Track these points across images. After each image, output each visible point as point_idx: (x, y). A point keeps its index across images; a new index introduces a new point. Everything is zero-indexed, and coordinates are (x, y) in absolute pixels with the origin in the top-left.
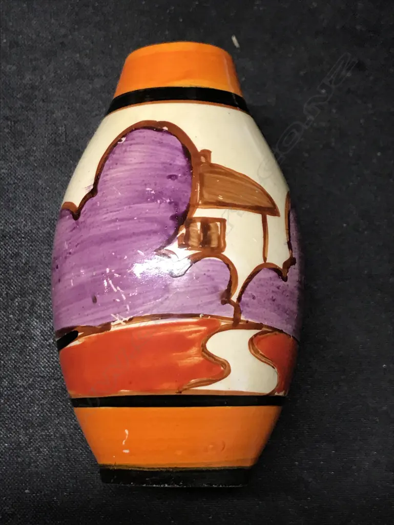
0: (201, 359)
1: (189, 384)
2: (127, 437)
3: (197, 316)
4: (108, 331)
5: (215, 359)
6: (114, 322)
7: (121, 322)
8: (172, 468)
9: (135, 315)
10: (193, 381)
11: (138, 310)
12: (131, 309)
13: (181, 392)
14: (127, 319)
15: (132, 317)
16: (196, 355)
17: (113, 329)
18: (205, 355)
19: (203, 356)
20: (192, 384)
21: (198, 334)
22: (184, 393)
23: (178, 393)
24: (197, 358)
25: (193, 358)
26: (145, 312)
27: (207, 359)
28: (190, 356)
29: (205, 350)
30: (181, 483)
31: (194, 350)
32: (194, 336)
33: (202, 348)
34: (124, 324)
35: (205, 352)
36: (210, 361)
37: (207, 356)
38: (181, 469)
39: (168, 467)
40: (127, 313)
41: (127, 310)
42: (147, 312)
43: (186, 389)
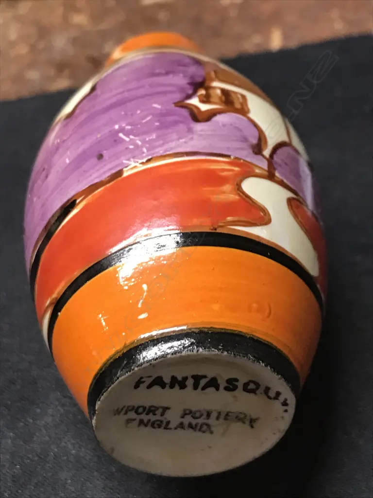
0: (237, 197)
1: (225, 221)
2: (145, 294)
3: (228, 156)
4: (119, 179)
5: (253, 202)
6: (126, 167)
7: (137, 164)
8: (206, 328)
9: (155, 155)
10: (229, 219)
11: (157, 150)
12: (148, 150)
13: (216, 229)
14: (144, 160)
15: (150, 157)
16: (231, 193)
17: (125, 174)
18: (241, 194)
19: (239, 195)
20: (229, 222)
21: (231, 173)
22: (219, 231)
23: (212, 230)
24: (232, 195)
25: (226, 194)
26: (166, 151)
27: (244, 199)
28: (224, 192)
29: (240, 189)
30: (221, 347)
31: (227, 187)
32: (225, 173)
33: (237, 187)
34: (141, 165)
35: (241, 192)
36: (247, 202)
37: (244, 197)
38: (219, 331)
39: (201, 326)
40: (144, 155)
41: (144, 153)
42: (169, 151)
43: (221, 226)
